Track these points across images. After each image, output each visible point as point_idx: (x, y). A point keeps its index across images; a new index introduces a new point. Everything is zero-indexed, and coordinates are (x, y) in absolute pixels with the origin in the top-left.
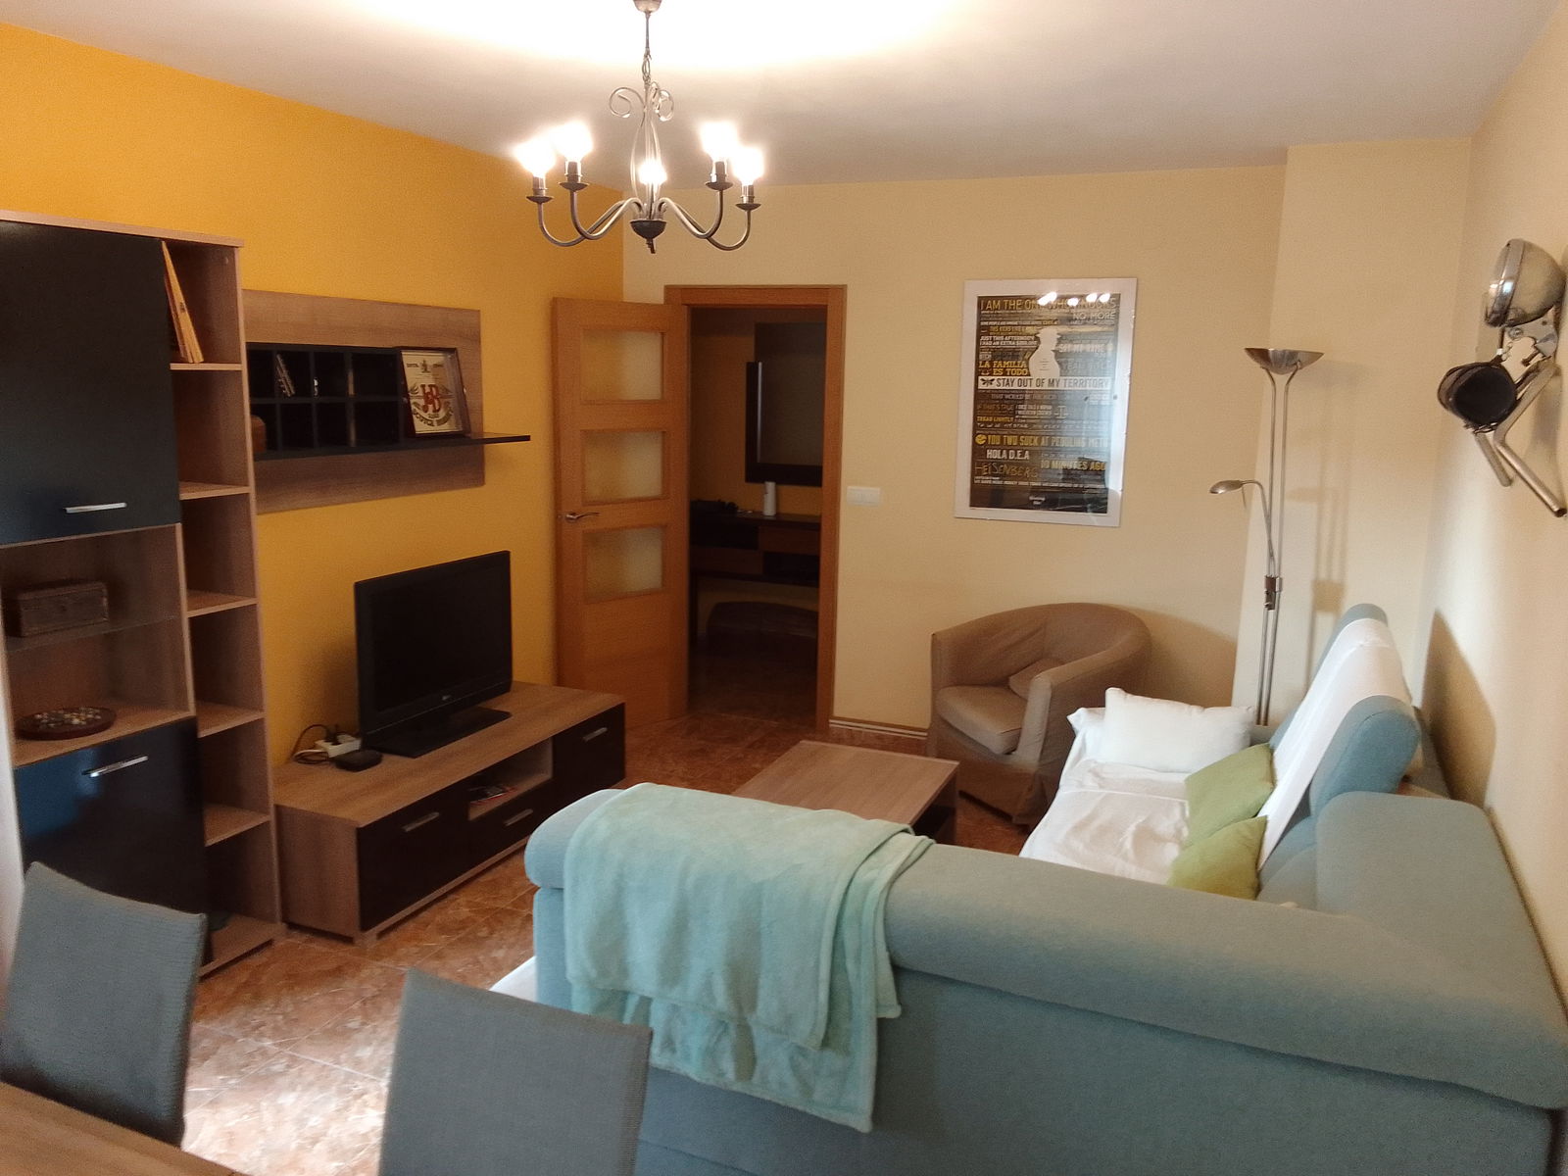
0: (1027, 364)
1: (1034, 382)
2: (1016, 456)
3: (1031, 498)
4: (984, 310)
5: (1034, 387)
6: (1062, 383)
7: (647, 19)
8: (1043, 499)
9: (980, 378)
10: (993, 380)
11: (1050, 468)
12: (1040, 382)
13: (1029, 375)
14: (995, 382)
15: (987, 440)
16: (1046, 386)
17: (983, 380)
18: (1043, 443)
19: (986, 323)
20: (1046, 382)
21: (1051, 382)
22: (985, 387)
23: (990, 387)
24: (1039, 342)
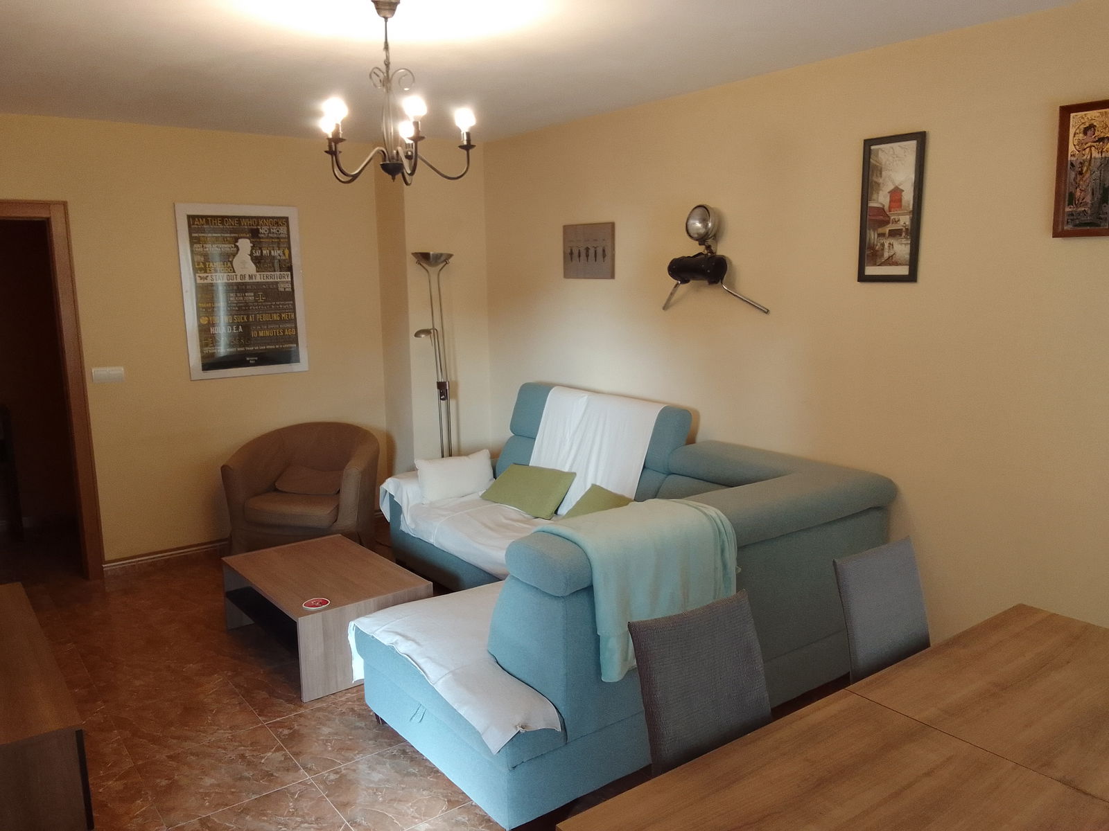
0: (232, 264)
1: (238, 277)
2: (232, 330)
3: (248, 359)
4: (194, 224)
5: (239, 280)
6: (258, 276)
7: (386, 21)
8: (256, 358)
9: (197, 275)
10: (207, 276)
11: (258, 336)
12: (243, 276)
13: (234, 272)
14: (209, 278)
15: (209, 321)
16: (247, 280)
17: (199, 277)
18: (251, 320)
19: (196, 235)
20: (247, 277)
21: (251, 277)
22: (202, 282)
23: (206, 281)
24: (238, 250)
